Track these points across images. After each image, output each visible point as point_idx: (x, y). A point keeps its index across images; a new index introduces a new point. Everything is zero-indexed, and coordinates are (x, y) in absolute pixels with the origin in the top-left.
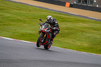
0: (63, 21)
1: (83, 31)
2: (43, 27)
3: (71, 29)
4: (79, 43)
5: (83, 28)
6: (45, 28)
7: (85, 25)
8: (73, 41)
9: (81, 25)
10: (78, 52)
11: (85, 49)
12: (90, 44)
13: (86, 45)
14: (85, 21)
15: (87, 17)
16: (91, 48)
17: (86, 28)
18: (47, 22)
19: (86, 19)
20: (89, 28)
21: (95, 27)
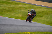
0: (9, 4)
1: (19, 9)
2: (30, 13)
3: (13, 8)
4: (17, 15)
5: (19, 7)
6: (30, 14)
7: (20, 6)
8: (14, 14)
9: (18, 6)
10: (16, 20)
11: (20, 18)
12: (23, 15)
13: (21, 16)
14: (20, 4)
15: (21, 2)
16: (23, 17)
17: (21, 7)
18: (31, 11)
19: (21, 3)
20: (22, 7)
21: (25, 6)
